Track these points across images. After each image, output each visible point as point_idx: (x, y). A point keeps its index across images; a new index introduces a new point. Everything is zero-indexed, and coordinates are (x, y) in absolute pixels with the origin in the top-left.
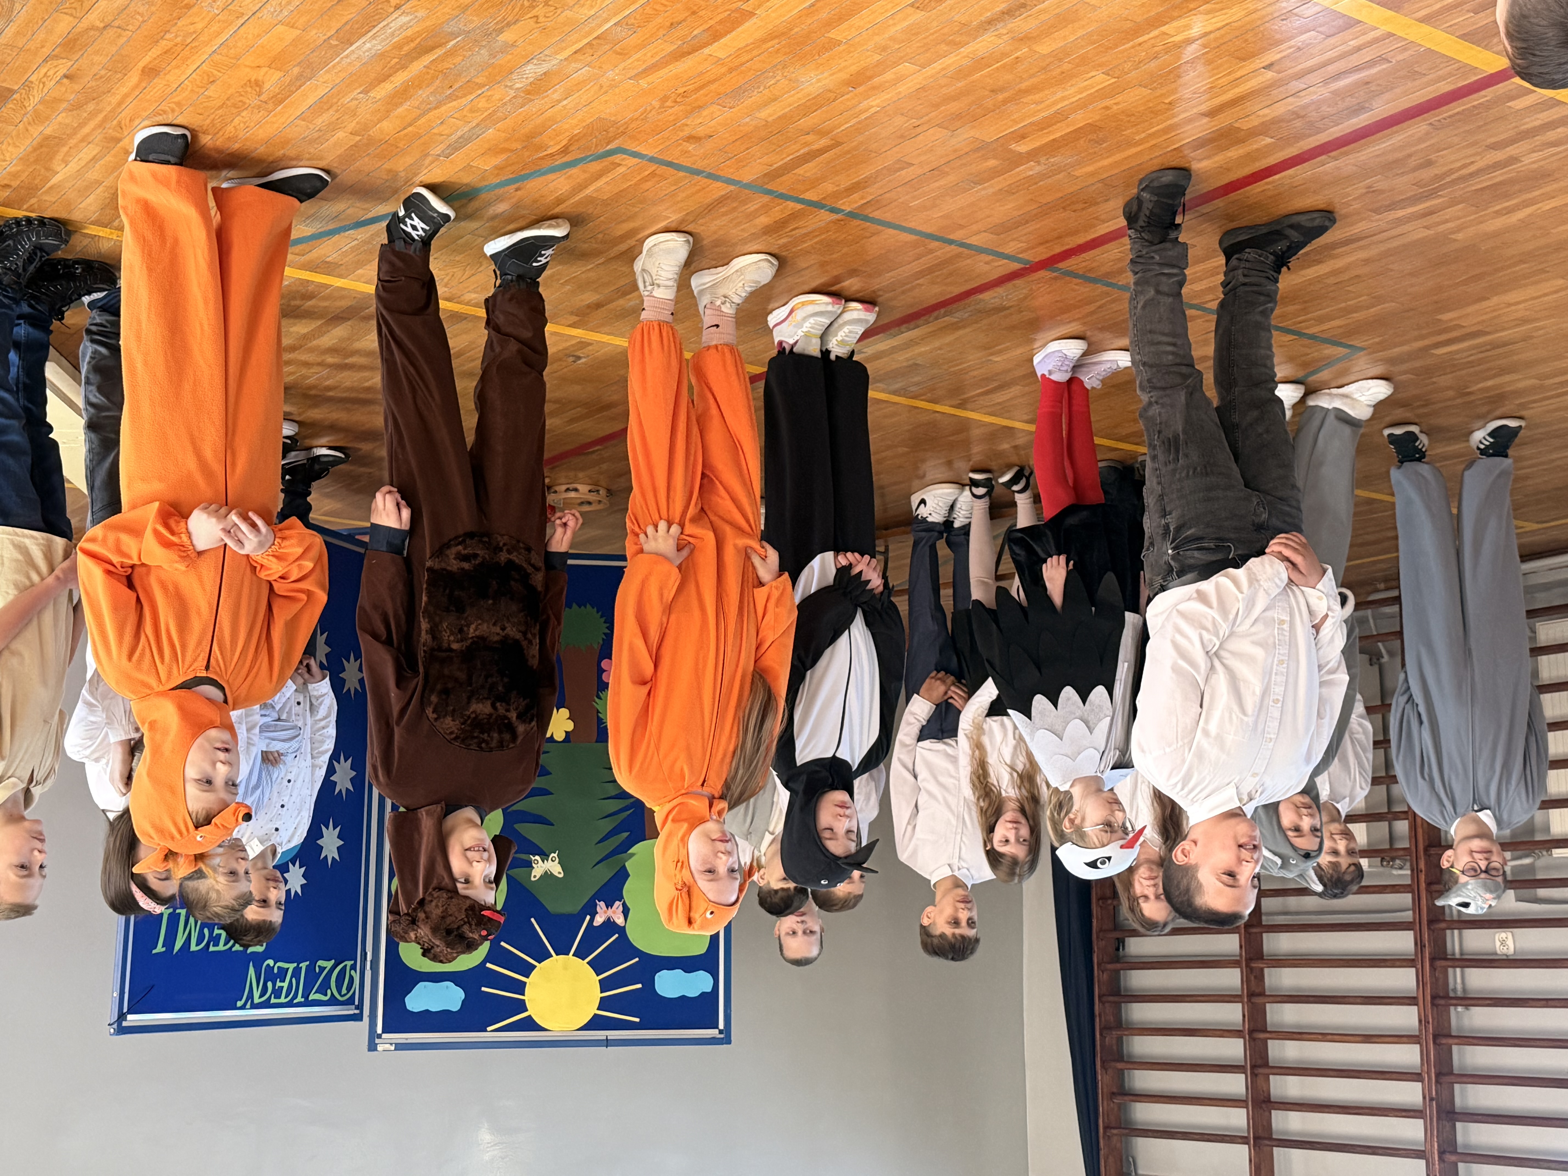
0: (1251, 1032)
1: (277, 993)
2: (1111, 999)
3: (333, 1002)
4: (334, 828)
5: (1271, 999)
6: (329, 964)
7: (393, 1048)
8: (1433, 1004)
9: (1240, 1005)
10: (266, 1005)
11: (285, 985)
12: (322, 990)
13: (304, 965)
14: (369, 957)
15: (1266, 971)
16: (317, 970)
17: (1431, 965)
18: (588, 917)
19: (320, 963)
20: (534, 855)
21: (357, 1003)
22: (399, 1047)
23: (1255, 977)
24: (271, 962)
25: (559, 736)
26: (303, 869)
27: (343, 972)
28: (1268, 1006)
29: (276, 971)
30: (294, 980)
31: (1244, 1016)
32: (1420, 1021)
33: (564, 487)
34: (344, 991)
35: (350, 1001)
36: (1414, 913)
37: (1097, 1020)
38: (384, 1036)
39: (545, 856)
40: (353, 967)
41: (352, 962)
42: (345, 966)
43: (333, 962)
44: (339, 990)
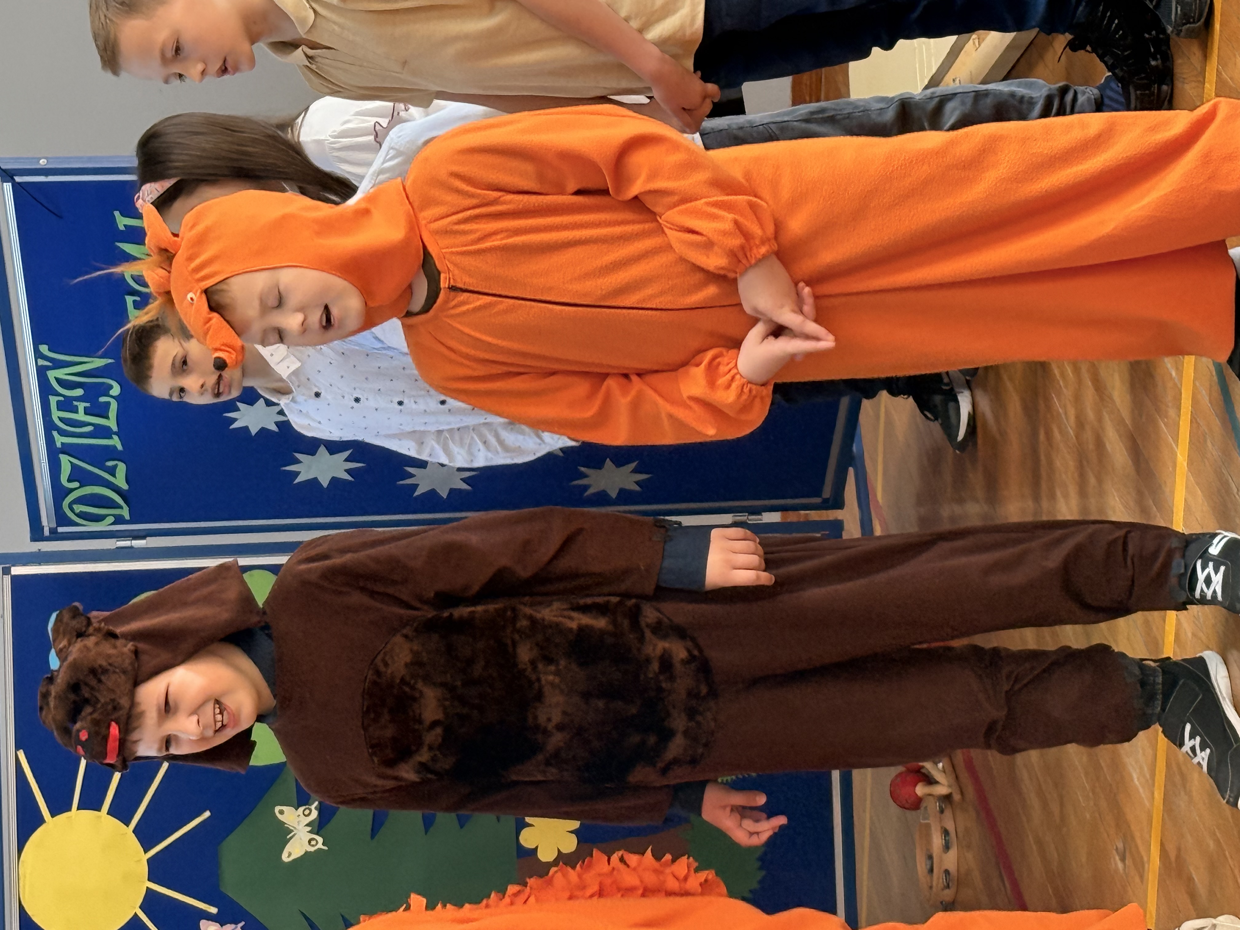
1: (67, 405)
3: (59, 493)
4: (348, 471)
6: (120, 480)
10: (45, 390)
11: (81, 416)
12: (77, 475)
13: (116, 442)
14: (138, 543)
16: (110, 464)
18: (214, 910)
19: (121, 469)
20: (320, 809)
21: (61, 530)
24: (116, 390)
25: (527, 839)
26: (274, 428)
27: (109, 504)
29: (103, 399)
30: (89, 429)
33: (950, 826)
34: (79, 508)
35: (62, 519)
38: (7, 579)
39: (318, 827)
40: (119, 520)
41: (127, 517)
42: (120, 507)
43: (125, 486)
44: (80, 500)
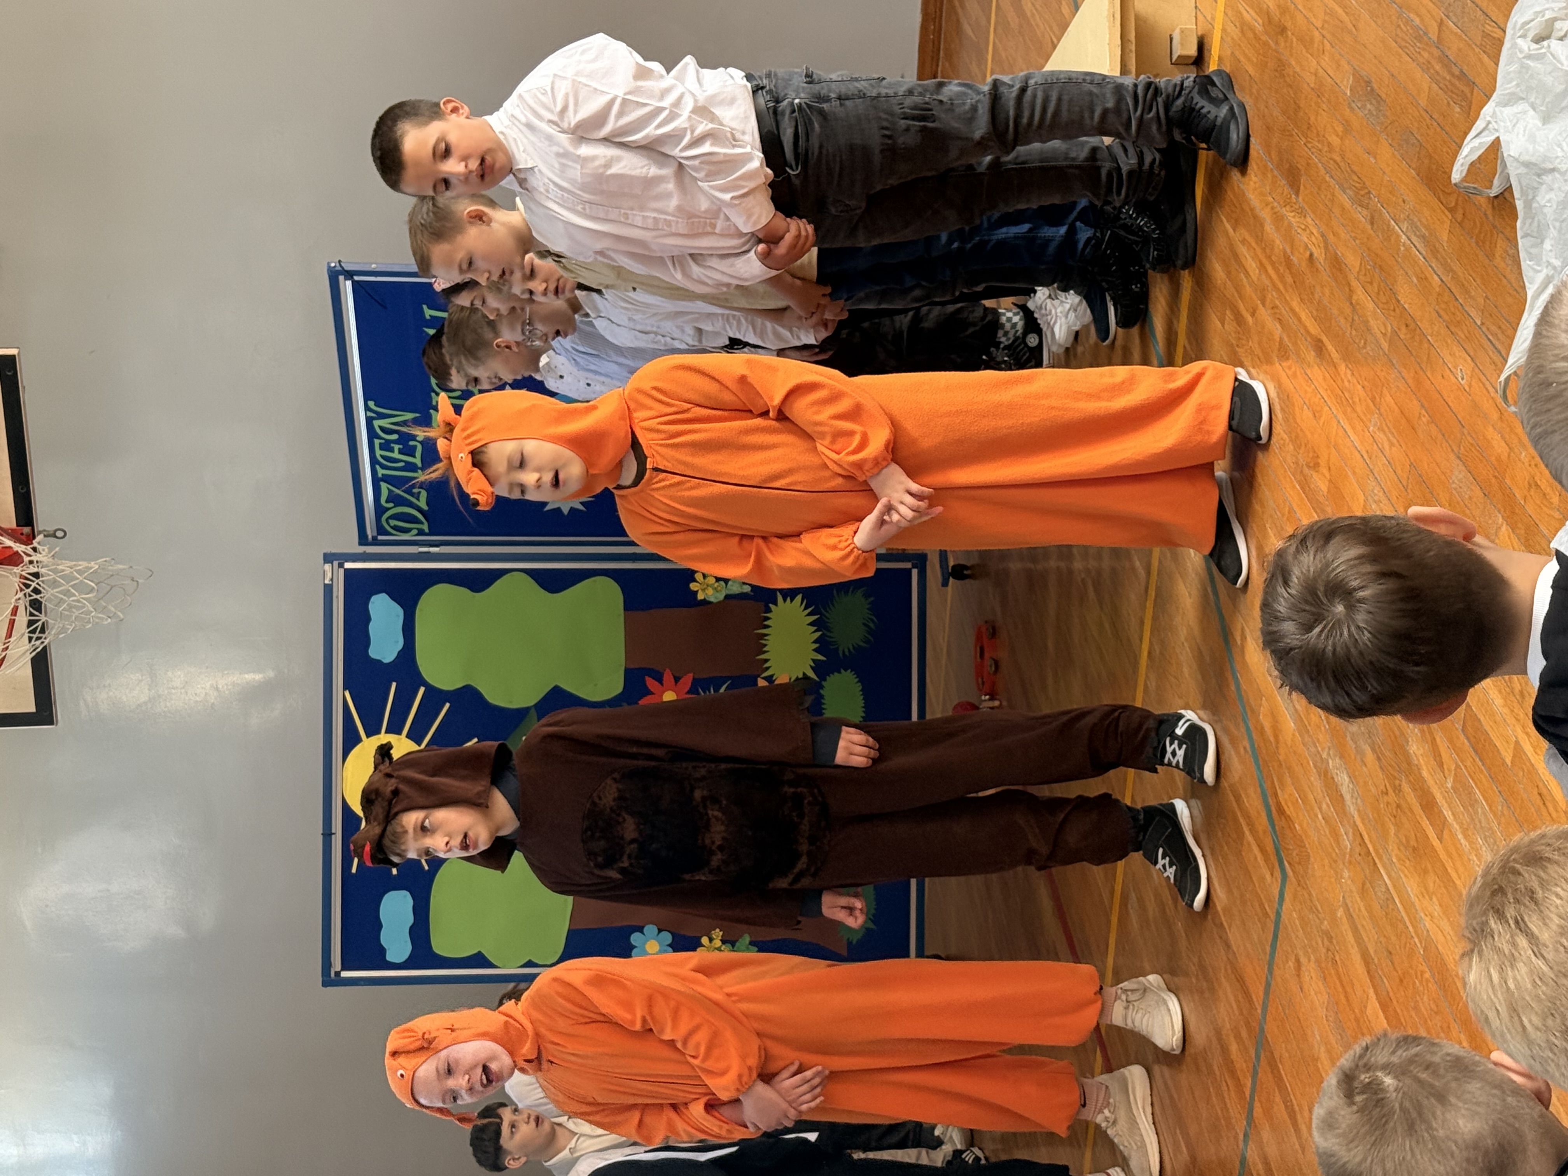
1: (386, 446)
3: (380, 511)
6: (423, 504)
7: (327, 582)
10: (372, 435)
11: (396, 455)
12: (392, 498)
14: (433, 550)
16: (416, 491)
19: (424, 494)
22: (328, 590)
27: (415, 520)
29: (411, 443)
30: (401, 464)
34: (393, 522)
35: (381, 530)
38: (342, 571)
40: (421, 533)
41: (427, 530)
42: (422, 523)
43: (425, 507)
44: (395, 517)
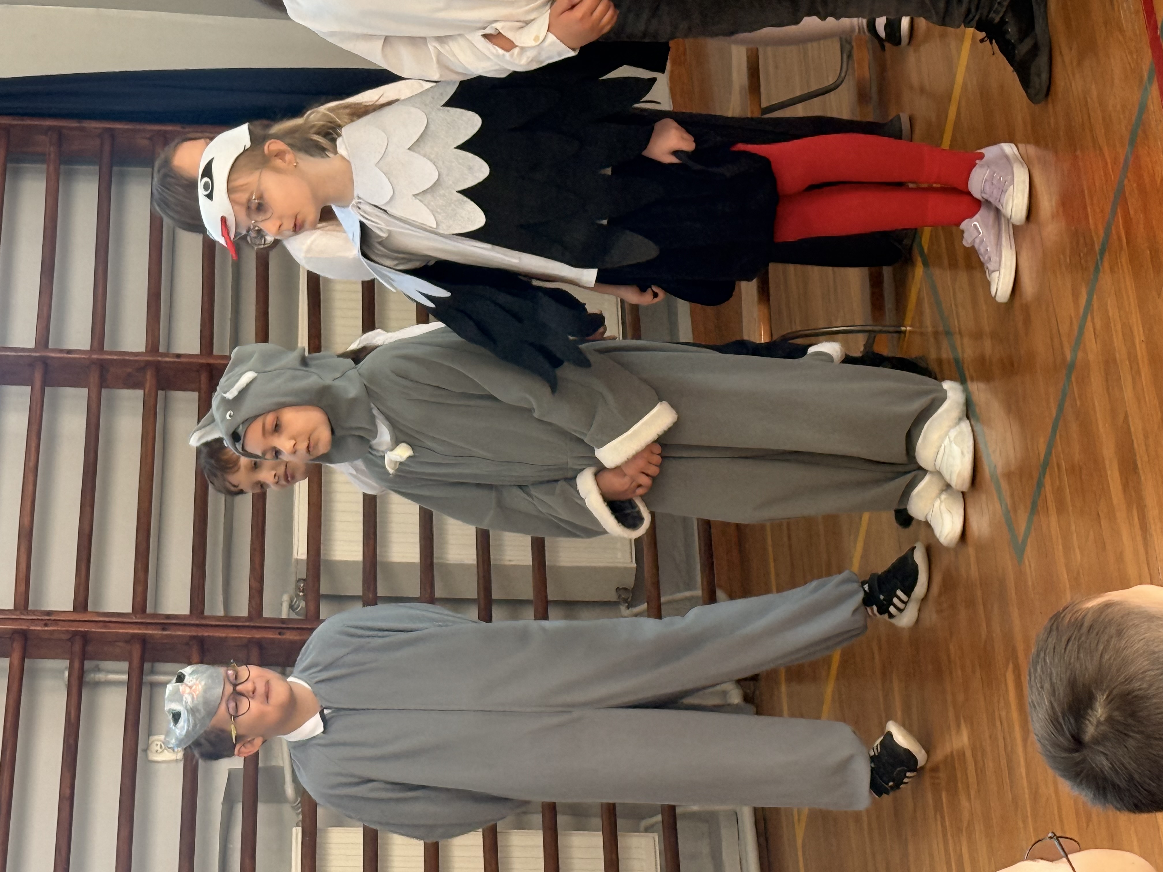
0: (45, 362)
2: (107, 148)
5: (94, 396)
8: (76, 633)
9: (88, 348)
15: (140, 393)
17: (134, 636)
23: (129, 375)
28: (84, 391)
31: (69, 352)
32: (49, 613)
36: (218, 618)
37: (74, 124)
